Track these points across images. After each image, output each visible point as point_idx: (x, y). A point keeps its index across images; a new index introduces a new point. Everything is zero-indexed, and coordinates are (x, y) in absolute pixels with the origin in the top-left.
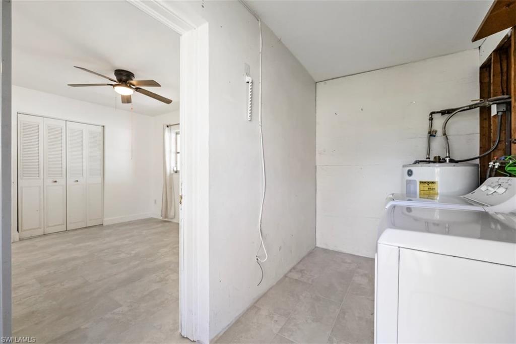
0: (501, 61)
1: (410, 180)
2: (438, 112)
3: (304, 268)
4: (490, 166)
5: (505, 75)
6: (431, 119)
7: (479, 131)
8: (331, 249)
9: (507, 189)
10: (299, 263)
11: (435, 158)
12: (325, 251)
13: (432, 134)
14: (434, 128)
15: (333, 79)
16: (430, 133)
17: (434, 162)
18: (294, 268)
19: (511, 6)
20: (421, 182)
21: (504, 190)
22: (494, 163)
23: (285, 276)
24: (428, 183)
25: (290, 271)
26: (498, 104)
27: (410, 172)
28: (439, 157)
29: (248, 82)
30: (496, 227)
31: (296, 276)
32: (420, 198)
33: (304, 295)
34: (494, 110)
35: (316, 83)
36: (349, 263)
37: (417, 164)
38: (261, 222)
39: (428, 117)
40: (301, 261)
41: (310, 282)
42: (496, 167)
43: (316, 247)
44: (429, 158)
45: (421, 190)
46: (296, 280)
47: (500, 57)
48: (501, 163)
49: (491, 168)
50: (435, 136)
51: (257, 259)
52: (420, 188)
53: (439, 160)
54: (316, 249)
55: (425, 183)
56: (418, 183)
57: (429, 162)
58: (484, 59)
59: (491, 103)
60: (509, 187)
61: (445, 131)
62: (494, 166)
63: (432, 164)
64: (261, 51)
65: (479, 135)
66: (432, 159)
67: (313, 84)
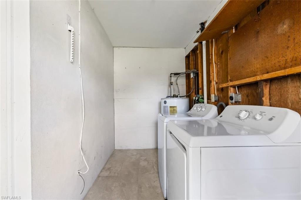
0: (193, 55)
1: (165, 106)
2: (173, 74)
3: (110, 166)
4: (194, 99)
5: (194, 61)
6: (171, 77)
7: (185, 84)
8: (124, 149)
9: (205, 108)
10: (106, 164)
11: (174, 95)
12: (121, 151)
13: (171, 84)
14: (172, 81)
15: (124, 47)
16: (171, 83)
17: (173, 97)
18: (103, 168)
19: (210, 31)
20: (170, 107)
21: (205, 109)
22: (195, 97)
23: (99, 176)
24: (173, 107)
25: (101, 171)
26: (193, 73)
27: (165, 102)
28: (175, 95)
29: (70, 31)
30: (196, 126)
31: (106, 174)
32: (170, 115)
33: (114, 185)
34: (192, 76)
35: (113, 47)
36: (136, 155)
37: (168, 98)
38: (81, 143)
39: (170, 75)
40: (107, 161)
41: (116, 175)
42: (197, 99)
43: (115, 150)
44: (171, 95)
45: (170, 111)
46: (107, 176)
47: (193, 54)
48: (198, 98)
49: (194, 100)
50: (172, 85)
51: (79, 173)
52: (170, 109)
53: (175, 96)
54: (115, 151)
55: (172, 107)
56: (169, 107)
57: (171, 97)
58: (187, 53)
59: (191, 72)
60: (206, 108)
61: (177, 83)
62: (196, 99)
63: (172, 98)
64: (80, 10)
65: (185, 85)
66: (172, 96)
67: (112, 47)
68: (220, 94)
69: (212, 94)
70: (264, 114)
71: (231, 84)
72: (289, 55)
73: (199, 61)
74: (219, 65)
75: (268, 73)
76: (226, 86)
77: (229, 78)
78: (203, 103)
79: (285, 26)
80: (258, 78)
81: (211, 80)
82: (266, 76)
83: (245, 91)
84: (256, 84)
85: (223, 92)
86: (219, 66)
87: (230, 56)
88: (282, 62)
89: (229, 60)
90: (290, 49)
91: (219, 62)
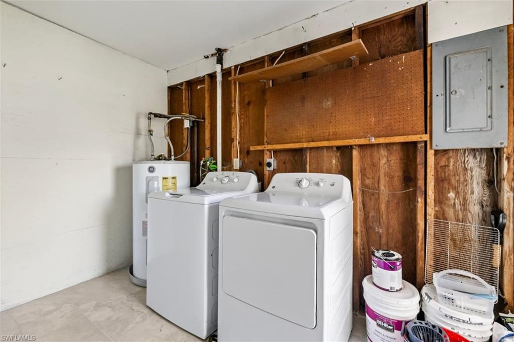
1: (153, 177)
2: (153, 114)
4: (201, 164)
6: (150, 119)
11: (159, 155)
13: (151, 133)
16: (149, 131)
20: (164, 179)
26: (190, 120)
27: (151, 169)
34: (187, 124)
45: (164, 186)
50: (152, 135)
52: (163, 183)
55: (167, 178)
56: (161, 179)
59: (184, 118)
68: (244, 158)
69: (234, 158)
70: (324, 181)
71: (269, 147)
72: (332, 130)
73: (207, 105)
74: (243, 118)
75: (313, 141)
76: (262, 149)
77: (265, 139)
78: (216, 170)
79: (329, 103)
80: (305, 145)
81: (232, 137)
82: (312, 145)
83: (283, 157)
84: (300, 151)
85: (249, 156)
86: (243, 120)
87: (267, 112)
88: (326, 134)
89: (266, 117)
90: (332, 124)
91: (243, 114)
